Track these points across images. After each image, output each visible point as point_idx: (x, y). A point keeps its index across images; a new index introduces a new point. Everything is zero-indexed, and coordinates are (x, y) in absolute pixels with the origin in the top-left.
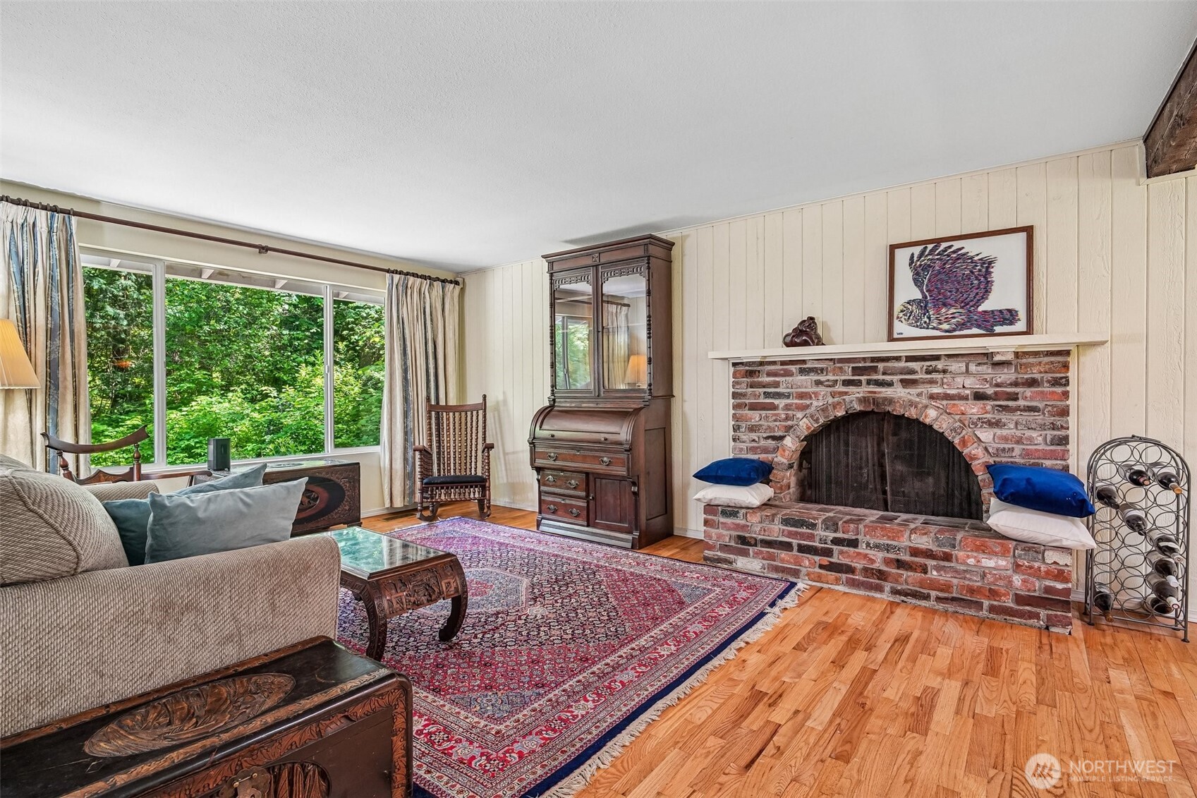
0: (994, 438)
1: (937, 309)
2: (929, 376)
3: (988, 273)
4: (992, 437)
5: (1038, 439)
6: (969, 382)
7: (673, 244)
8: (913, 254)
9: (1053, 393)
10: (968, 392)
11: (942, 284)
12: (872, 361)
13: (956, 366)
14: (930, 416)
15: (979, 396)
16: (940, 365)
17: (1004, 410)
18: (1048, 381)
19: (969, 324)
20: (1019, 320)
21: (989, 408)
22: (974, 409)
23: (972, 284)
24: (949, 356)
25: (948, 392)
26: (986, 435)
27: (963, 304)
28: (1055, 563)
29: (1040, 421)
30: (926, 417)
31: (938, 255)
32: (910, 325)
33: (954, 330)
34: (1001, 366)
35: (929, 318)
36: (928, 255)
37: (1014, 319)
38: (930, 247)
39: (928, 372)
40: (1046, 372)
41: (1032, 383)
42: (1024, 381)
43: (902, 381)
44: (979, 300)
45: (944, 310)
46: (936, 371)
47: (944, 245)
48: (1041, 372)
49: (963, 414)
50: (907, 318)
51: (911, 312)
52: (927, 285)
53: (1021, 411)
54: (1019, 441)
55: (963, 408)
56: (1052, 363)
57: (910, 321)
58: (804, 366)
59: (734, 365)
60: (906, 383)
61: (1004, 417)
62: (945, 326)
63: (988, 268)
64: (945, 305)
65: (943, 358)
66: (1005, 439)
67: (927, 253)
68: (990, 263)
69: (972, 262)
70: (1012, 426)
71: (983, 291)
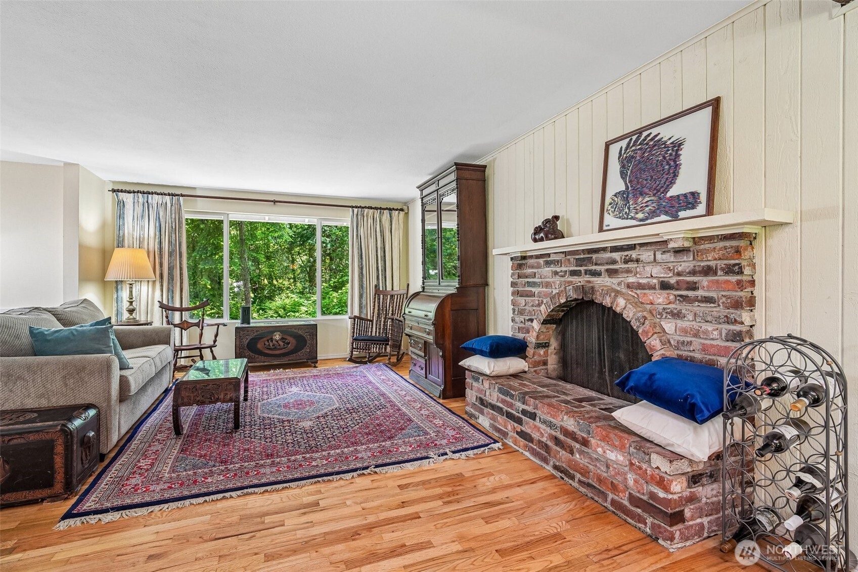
0: (676, 330)
1: (636, 197)
2: (626, 266)
3: (678, 156)
4: (674, 328)
5: (715, 334)
6: (657, 271)
7: (486, 166)
8: (621, 148)
9: (727, 282)
10: (655, 281)
11: (640, 173)
12: (589, 253)
13: (646, 255)
14: (620, 304)
15: (665, 286)
16: (634, 254)
17: (684, 300)
18: (722, 269)
19: (658, 211)
20: (700, 203)
21: (672, 297)
22: (660, 298)
23: (663, 170)
24: (642, 245)
25: (641, 281)
26: (669, 326)
27: (655, 192)
28: (658, 468)
29: (715, 314)
30: (617, 306)
31: (639, 145)
32: (615, 216)
33: (647, 219)
34: (681, 254)
35: (629, 208)
36: (633, 146)
37: (696, 202)
38: (634, 138)
39: (626, 262)
40: (720, 259)
41: (708, 271)
42: (701, 269)
43: (607, 270)
44: (668, 186)
45: (640, 199)
46: (631, 260)
47: (645, 134)
48: (715, 259)
49: (652, 304)
50: (613, 210)
51: (617, 204)
52: (630, 177)
53: (699, 301)
54: (696, 335)
55: (651, 298)
56: (725, 248)
57: (616, 213)
58: (549, 259)
59: (512, 259)
60: (612, 273)
61: (684, 308)
62: (640, 216)
63: (677, 150)
64: (641, 194)
65: (638, 247)
66: (685, 331)
67: (631, 145)
68: (680, 145)
69: (665, 147)
70: (691, 317)
71: (672, 175)
